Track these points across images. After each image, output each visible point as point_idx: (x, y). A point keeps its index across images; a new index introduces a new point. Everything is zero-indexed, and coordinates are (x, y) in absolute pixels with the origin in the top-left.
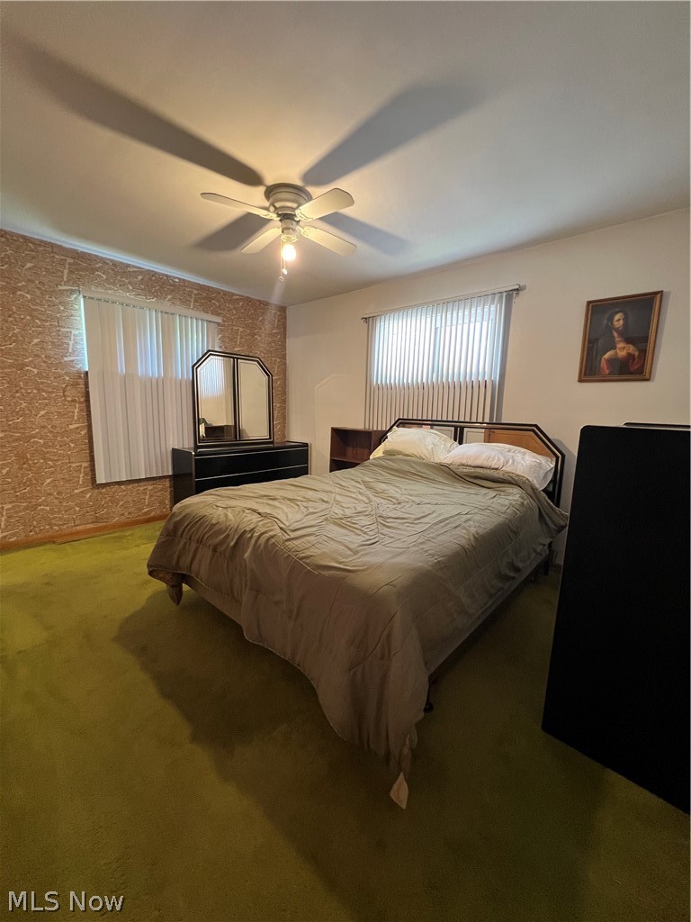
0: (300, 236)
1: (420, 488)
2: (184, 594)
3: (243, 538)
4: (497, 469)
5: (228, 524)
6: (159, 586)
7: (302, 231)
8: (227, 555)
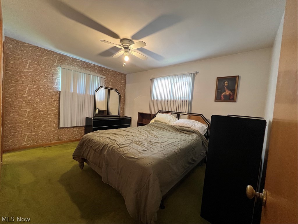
0: (130, 54)
1: (165, 133)
2: (84, 166)
3: (104, 147)
4: (189, 128)
5: (100, 142)
6: (76, 163)
7: (131, 52)
8: (99, 153)
